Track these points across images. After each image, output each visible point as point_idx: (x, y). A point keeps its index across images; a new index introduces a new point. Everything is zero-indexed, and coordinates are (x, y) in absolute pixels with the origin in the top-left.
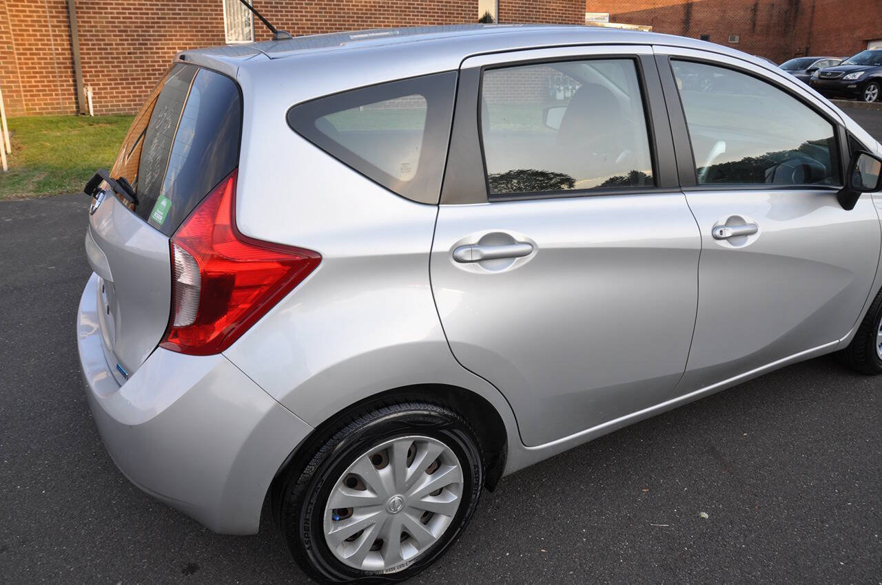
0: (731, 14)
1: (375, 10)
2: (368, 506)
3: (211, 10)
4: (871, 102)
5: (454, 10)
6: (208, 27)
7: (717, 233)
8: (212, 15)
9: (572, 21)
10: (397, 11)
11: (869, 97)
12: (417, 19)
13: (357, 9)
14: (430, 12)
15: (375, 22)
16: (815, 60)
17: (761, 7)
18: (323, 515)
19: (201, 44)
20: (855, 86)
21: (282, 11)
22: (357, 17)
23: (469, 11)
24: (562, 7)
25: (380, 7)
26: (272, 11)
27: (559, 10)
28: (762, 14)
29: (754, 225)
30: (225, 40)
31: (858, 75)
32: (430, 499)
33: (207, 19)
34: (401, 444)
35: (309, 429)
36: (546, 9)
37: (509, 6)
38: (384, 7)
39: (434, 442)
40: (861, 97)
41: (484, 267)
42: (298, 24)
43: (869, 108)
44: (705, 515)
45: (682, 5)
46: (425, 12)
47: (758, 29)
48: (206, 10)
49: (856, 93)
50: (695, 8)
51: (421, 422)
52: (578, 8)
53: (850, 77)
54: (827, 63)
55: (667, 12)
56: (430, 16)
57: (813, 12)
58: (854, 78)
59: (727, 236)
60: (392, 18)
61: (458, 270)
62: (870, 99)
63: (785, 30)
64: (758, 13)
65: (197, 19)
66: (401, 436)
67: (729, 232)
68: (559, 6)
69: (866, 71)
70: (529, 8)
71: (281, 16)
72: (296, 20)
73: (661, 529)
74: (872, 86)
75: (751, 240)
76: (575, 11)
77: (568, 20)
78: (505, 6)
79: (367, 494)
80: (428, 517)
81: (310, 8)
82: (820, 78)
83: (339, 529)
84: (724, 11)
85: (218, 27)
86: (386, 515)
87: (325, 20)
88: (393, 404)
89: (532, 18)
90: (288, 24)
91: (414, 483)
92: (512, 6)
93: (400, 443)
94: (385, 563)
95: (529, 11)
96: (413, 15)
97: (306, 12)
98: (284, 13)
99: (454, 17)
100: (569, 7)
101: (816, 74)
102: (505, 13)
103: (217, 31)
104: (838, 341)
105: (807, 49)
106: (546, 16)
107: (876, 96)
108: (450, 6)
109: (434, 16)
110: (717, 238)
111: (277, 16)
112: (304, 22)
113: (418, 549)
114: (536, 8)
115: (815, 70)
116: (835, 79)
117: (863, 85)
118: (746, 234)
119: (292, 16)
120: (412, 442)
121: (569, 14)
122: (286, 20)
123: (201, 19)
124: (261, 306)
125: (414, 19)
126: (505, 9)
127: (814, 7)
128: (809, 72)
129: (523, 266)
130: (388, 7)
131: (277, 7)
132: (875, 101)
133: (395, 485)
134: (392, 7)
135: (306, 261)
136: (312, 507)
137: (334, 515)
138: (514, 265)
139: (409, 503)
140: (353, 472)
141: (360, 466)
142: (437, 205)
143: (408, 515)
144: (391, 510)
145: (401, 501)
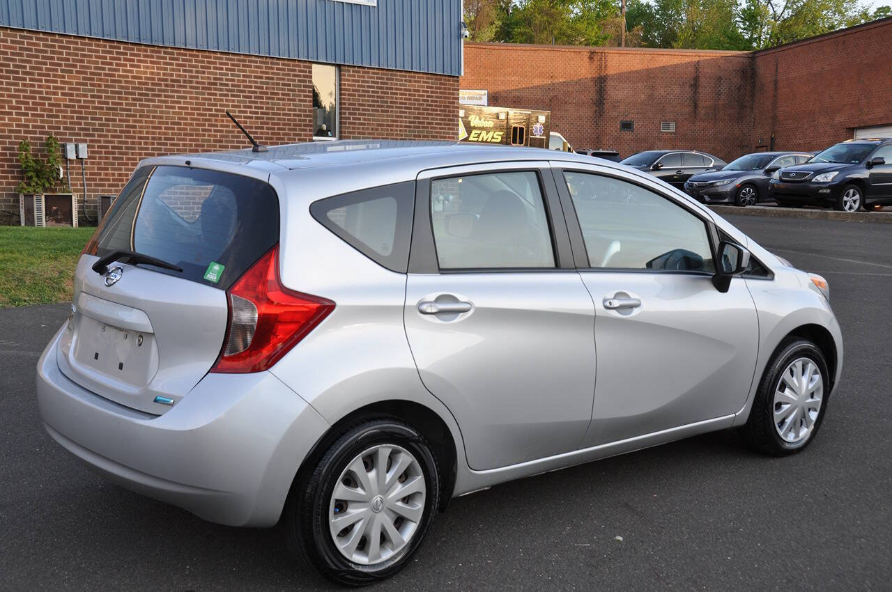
0: (662, 91)
1: (166, 85)
2: (360, 502)
4: (852, 211)
5: (278, 89)
7: (608, 304)
9: (441, 106)
10: (198, 88)
11: (848, 204)
12: (227, 100)
13: (139, 83)
14: (244, 92)
15: (167, 102)
16: (775, 157)
17: (703, 81)
18: (329, 505)
20: (829, 191)
21: (25, 79)
22: (140, 94)
23: (299, 91)
24: (427, 87)
25: (173, 81)
27: (423, 91)
28: (706, 92)
29: (639, 300)
31: (830, 176)
32: (401, 505)
34: (384, 451)
35: (328, 427)
36: (405, 90)
37: (355, 86)
38: (179, 81)
39: (404, 451)
40: (839, 206)
41: (439, 318)
42: (50, 99)
43: (850, 220)
44: (620, 538)
45: (593, 79)
46: (238, 91)
47: (702, 112)
49: (831, 199)
50: (610, 83)
51: (397, 434)
52: (449, 89)
53: (820, 178)
54: (791, 160)
55: (570, 89)
56: (244, 97)
57: (776, 89)
58: (826, 180)
59: (615, 306)
60: (191, 98)
61: (422, 319)
62: (851, 208)
63: (739, 113)
64: (700, 90)
66: (383, 444)
67: (616, 303)
68: (423, 87)
69: (840, 170)
70: (382, 88)
71: (24, 85)
72: (47, 93)
73: (584, 548)
74: (852, 191)
75: (636, 311)
76: (445, 93)
77: (436, 106)
78: (349, 85)
79: (359, 490)
80: (400, 522)
81: (69, 77)
82: (781, 180)
83: (339, 519)
84: (653, 88)
86: (372, 513)
87: (92, 96)
89: (387, 102)
90: (34, 98)
91: (391, 487)
92: (359, 86)
93: (383, 449)
94: (369, 560)
95: (382, 93)
96: (221, 95)
97: (62, 82)
99: (279, 99)
100: (436, 88)
101: (776, 175)
102: (349, 95)
104: (734, 414)
105: (772, 139)
106: (405, 99)
107: (858, 203)
108: (273, 84)
109: (251, 97)
110: (607, 308)
111: (17, 85)
112: (60, 96)
114: (392, 89)
115: (774, 170)
116: (802, 181)
117: (839, 189)
118: (631, 307)
119: (40, 86)
120: (391, 450)
121: (436, 97)
122: (32, 92)
125: (222, 100)
126: (349, 90)
127: (776, 82)
128: (769, 172)
129: (466, 319)
130: (185, 82)
131: (17, 72)
132: (858, 210)
133: (378, 487)
134: (191, 82)
135: (326, 306)
136: (323, 494)
137: (336, 507)
138: (461, 318)
139: (387, 505)
140: (351, 469)
141: (356, 465)
142: (406, 274)
143: (385, 516)
144: (375, 509)
145: (382, 501)
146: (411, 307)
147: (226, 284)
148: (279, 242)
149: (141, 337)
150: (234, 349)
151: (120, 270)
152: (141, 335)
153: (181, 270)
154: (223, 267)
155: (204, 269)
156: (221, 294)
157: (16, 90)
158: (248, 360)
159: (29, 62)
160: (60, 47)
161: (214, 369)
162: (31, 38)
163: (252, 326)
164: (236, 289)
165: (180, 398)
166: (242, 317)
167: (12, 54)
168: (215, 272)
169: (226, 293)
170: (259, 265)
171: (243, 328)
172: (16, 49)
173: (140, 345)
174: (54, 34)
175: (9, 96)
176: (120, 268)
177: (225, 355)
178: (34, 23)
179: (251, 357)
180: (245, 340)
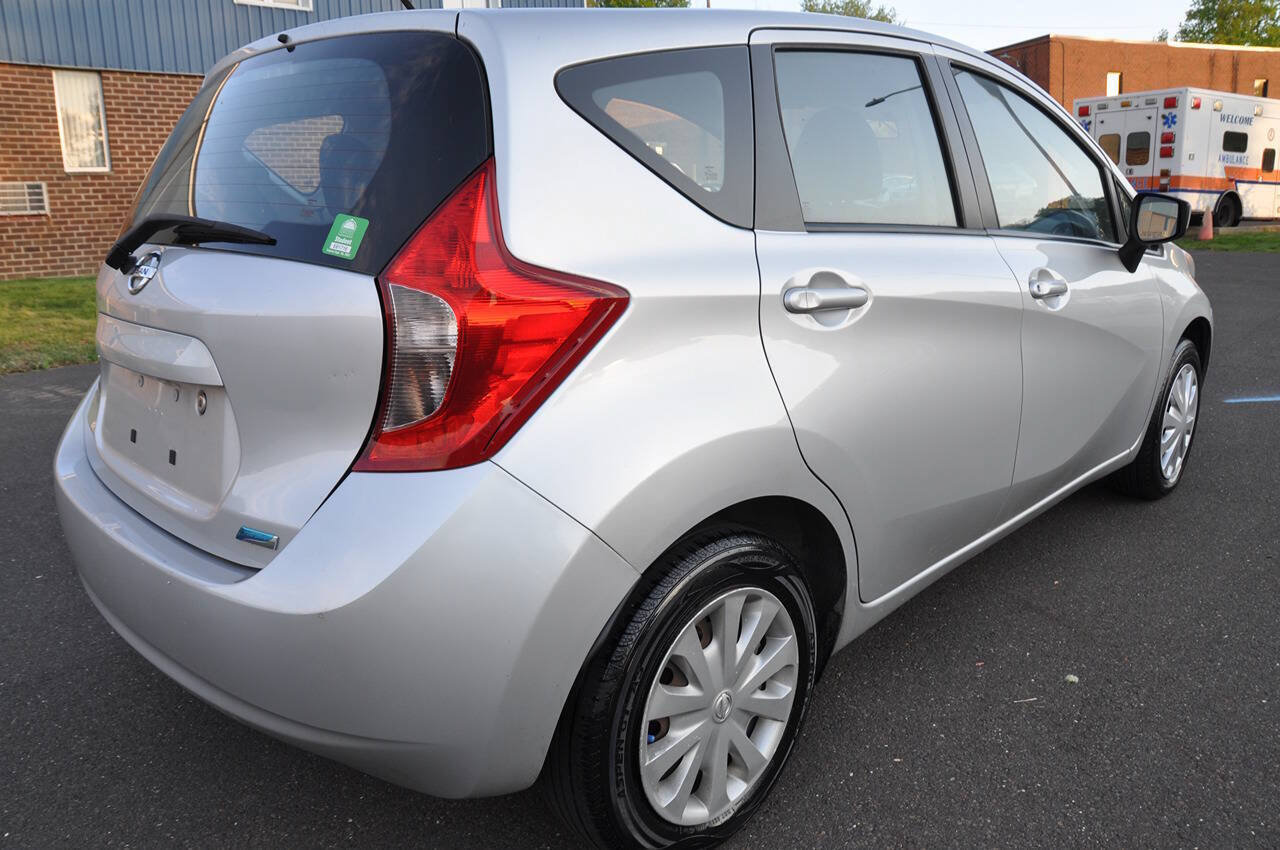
2: (692, 711)
3: (38, 120)
6: (33, 147)
7: (1034, 289)
8: (39, 127)
18: (639, 733)
19: (22, 172)
21: (153, 123)
26: (137, 123)
29: (1061, 283)
30: (62, 166)
32: (760, 695)
33: (31, 133)
34: (733, 603)
35: (634, 576)
39: (766, 596)
41: (818, 321)
44: (1073, 678)
48: (29, 120)
51: (755, 564)
59: (1043, 293)
61: (791, 323)
65: (15, 133)
66: (734, 589)
67: (1043, 289)
71: (153, 130)
73: (1031, 704)
75: (1063, 302)
79: (691, 691)
80: (754, 725)
83: (658, 755)
85: (50, 147)
86: (713, 726)
88: (720, 539)
91: (743, 670)
93: (731, 600)
94: (709, 811)
98: (156, 126)
103: (50, 153)
104: (1128, 451)
110: (1035, 296)
111: (146, 130)
113: (746, 780)
118: (1057, 294)
120: (744, 598)
123: (22, 133)
124: (549, 376)
129: (860, 321)
131: (145, 117)
133: (723, 673)
135: (610, 301)
136: (627, 718)
137: (651, 732)
138: (849, 319)
139: (738, 704)
140: (677, 653)
141: (685, 643)
142: (752, 230)
143: (735, 723)
144: (717, 718)
145: (729, 700)
146: (771, 297)
147: (374, 261)
148: (492, 154)
149: (203, 394)
150: (404, 415)
151: (155, 259)
152: (203, 391)
153: (272, 242)
154: (366, 223)
155: (323, 232)
156: (366, 285)
157: (145, 136)
158: (440, 440)
159: (157, 105)
160: (187, 88)
161: (361, 463)
162: (157, 81)
163: (442, 357)
164: (398, 271)
165: (291, 533)
166: (416, 337)
167: (140, 99)
168: (347, 235)
169: (376, 281)
170: (452, 207)
171: (421, 363)
172: (142, 93)
173: (202, 413)
174: (179, 76)
175: (138, 142)
176: (155, 255)
177: (386, 429)
178: (159, 66)
179: (445, 432)
180: (426, 392)
